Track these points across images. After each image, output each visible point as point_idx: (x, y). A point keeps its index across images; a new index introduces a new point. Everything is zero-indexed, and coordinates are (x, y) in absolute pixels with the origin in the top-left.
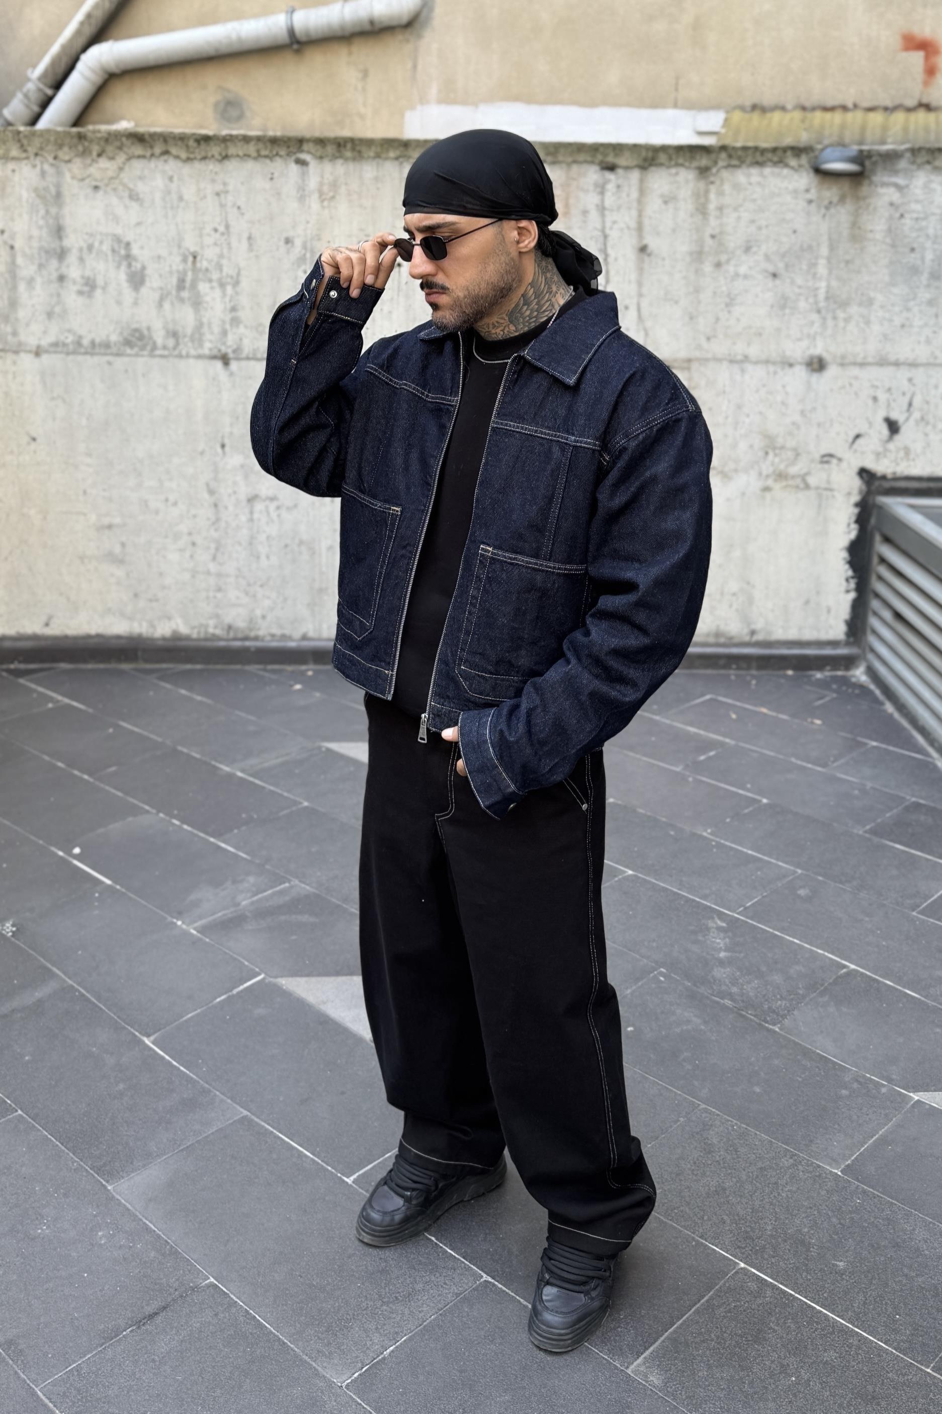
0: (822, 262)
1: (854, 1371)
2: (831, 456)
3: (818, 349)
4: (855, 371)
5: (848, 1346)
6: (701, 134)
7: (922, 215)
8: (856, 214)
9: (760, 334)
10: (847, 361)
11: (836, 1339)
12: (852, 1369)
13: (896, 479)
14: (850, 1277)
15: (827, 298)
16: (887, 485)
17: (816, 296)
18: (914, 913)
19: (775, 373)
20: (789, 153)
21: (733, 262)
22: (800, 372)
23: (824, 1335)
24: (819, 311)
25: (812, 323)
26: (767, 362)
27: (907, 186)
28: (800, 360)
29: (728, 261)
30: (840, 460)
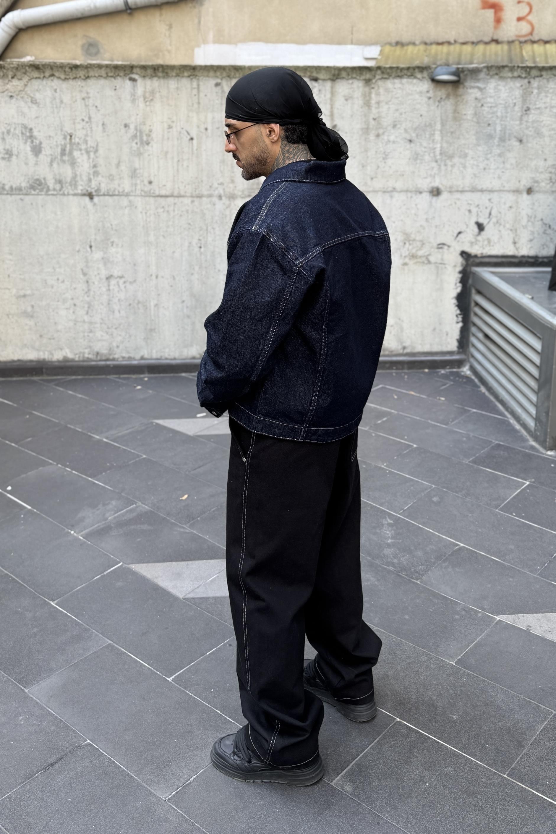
0: (437, 133)
1: (462, 778)
2: (443, 244)
3: (436, 183)
4: (458, 195)
5: (459, 764)
6: (367, 59)
7: (493, 105)
8: (456, 105)
9: (403, 175)
10: (453, 190)
11: (452, 760)
12: (461, 777)
13: (483, 257)
14: (460, 724)
15: (441, 154)
16: (478, 260)
17: (434, 152)
18: (497, 510)
19: (411, 197)
20: (417, 70)
21: (386, 134)
22: (426, 196)
23: (446, 758)
24: (436, 162)
25: (433, 168)
26: (407, 191)
27: (485, 88)
28: (426, 190)
29: (383, 133)
30: (449, 246)
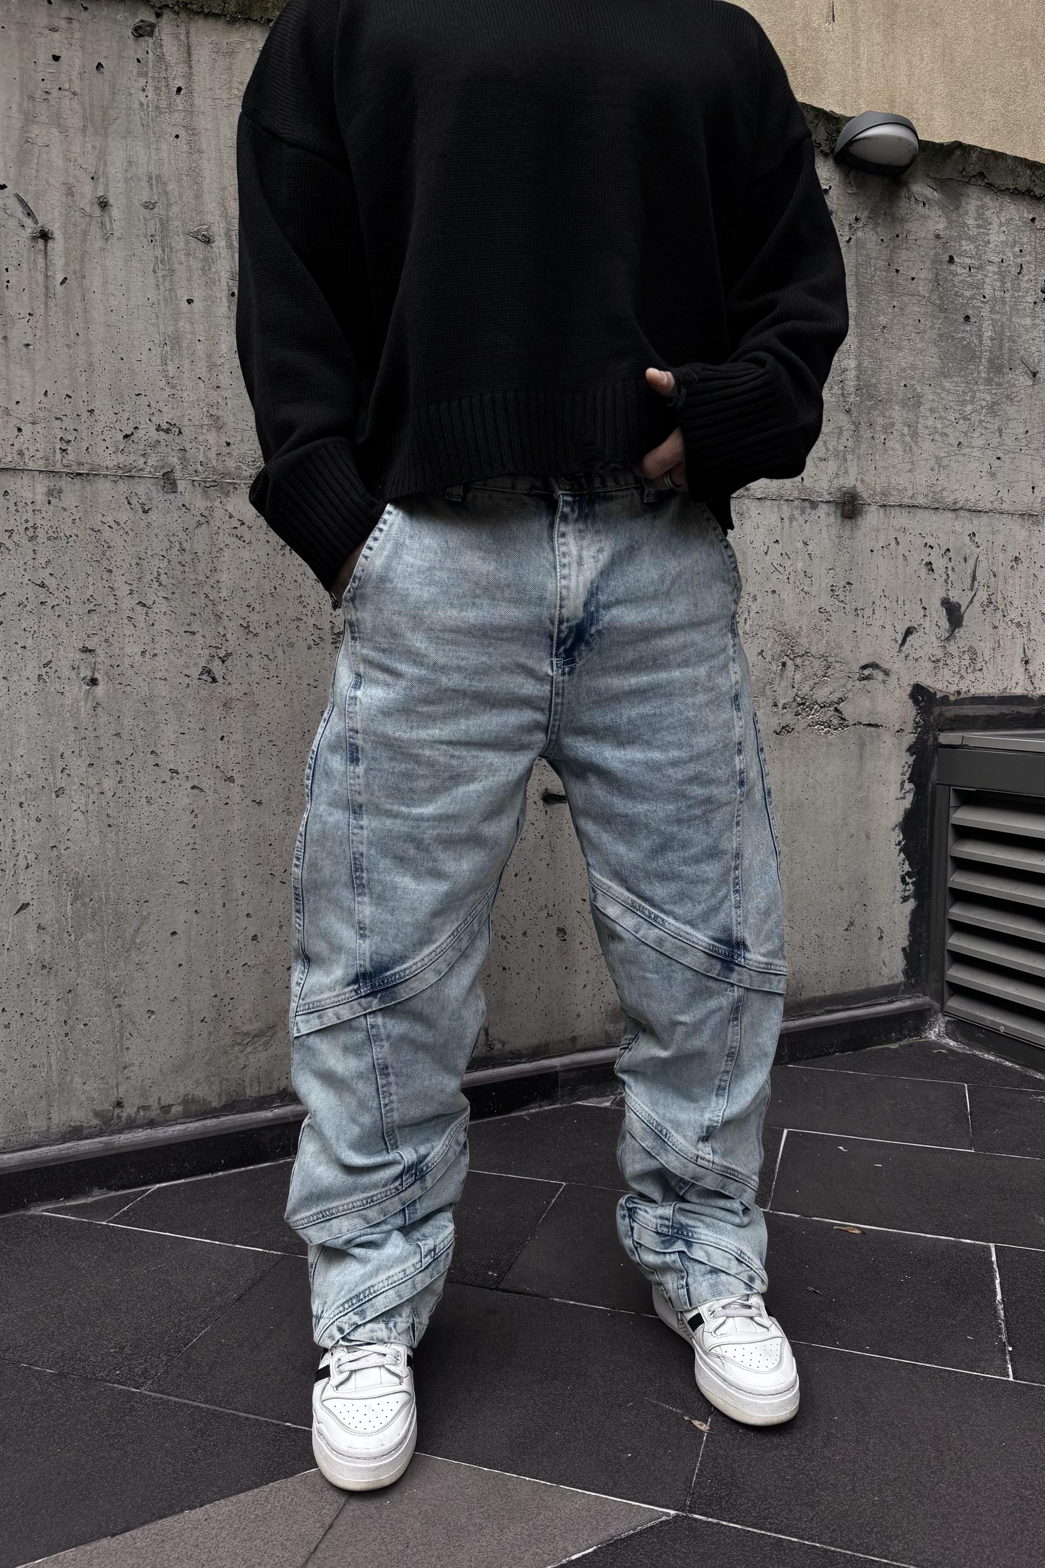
2: (874, 666)
3: (853, 479)
4: (901, 519)
10: (891, 500)
13: (960, 702)
16: (951, 712)
17: (842, 382)
22: (825, 516)
28: (827, 497)
30: (886, 672)
